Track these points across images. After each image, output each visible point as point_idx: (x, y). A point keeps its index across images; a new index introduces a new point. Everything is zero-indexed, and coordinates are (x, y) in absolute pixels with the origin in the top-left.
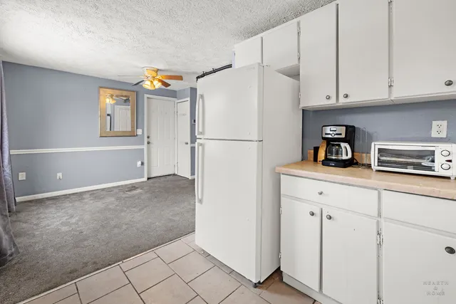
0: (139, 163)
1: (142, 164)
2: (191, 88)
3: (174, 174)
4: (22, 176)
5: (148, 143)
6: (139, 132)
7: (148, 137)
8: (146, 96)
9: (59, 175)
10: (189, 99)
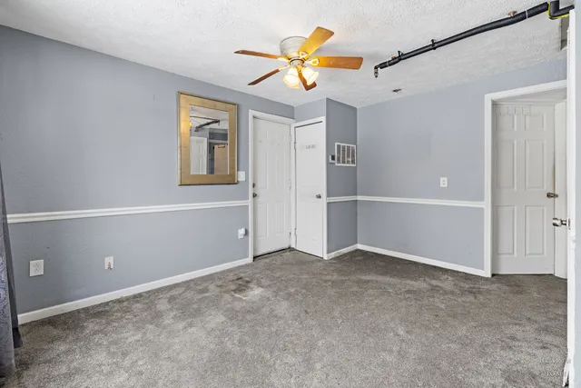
0: (242, 231)
1: (247, 233)
2: (328, 99)
3: (290, 249)
4: (37, 268)
5: (255, 195)
6: (241, 176)
7: (254, 185)
8: (251, 113)
9: (109, 260)
10: (323, 119)
